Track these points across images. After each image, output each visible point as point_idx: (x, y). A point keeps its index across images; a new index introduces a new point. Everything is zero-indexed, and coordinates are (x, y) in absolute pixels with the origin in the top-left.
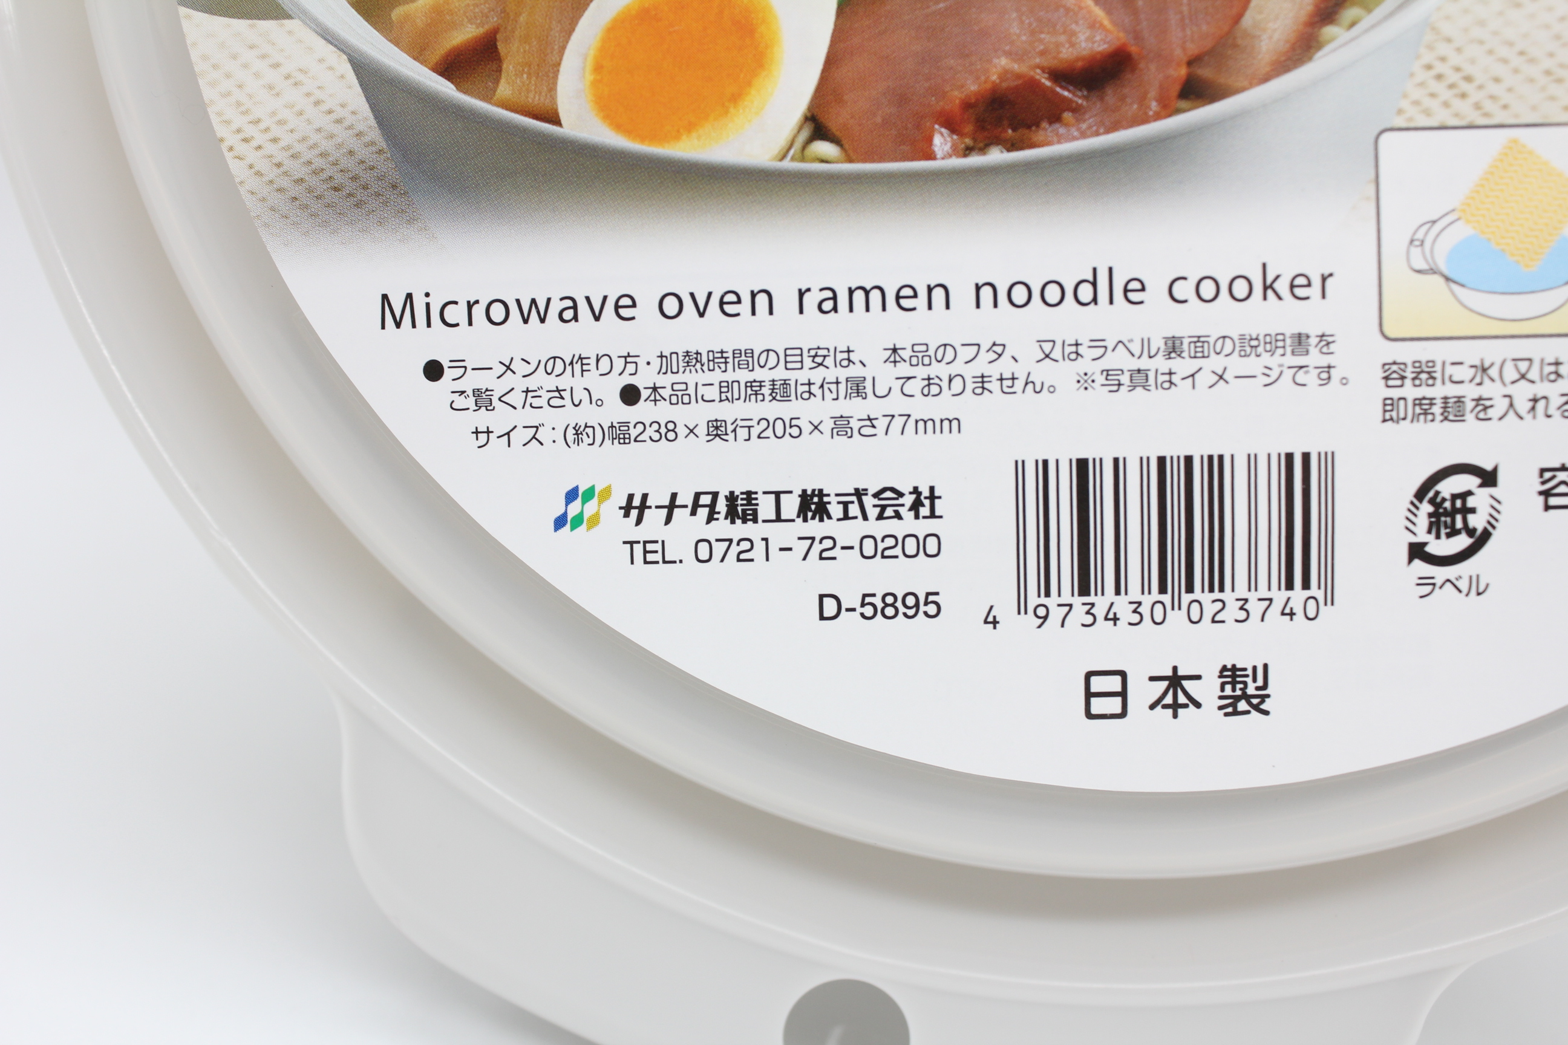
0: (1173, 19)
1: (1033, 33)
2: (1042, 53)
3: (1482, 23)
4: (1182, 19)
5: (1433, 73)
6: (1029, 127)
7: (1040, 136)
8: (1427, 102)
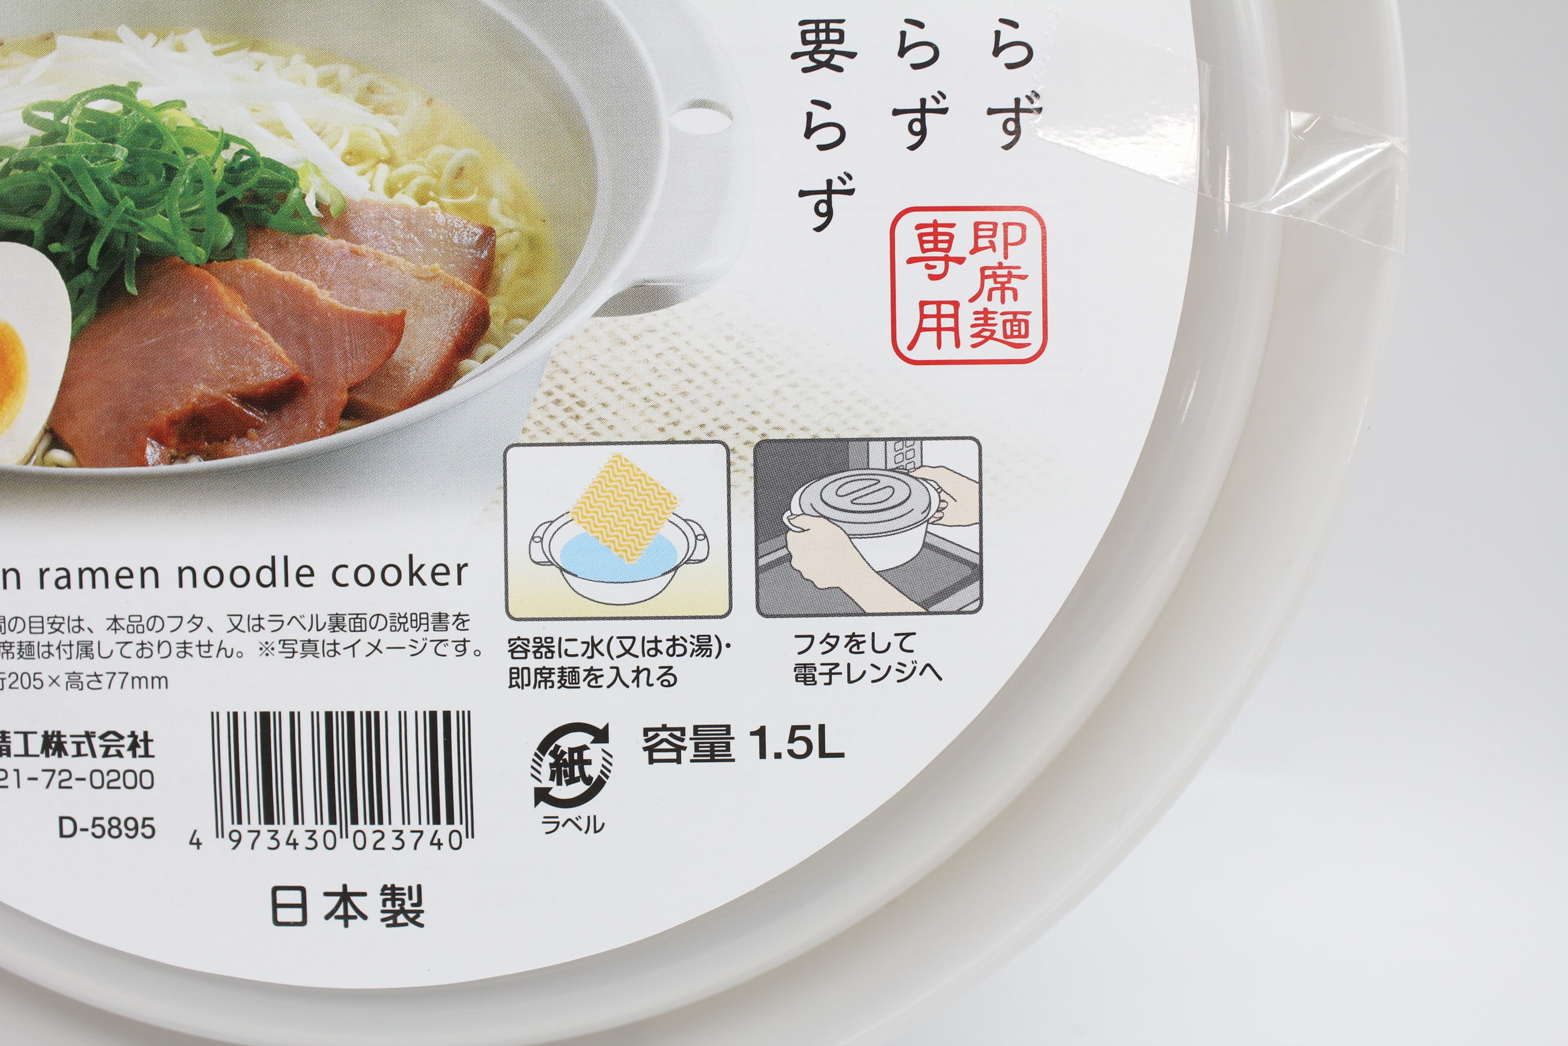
0: (338, 353)
1: (225, 364)
2: (233, 380)
3: (593, 358)
4: (345, 354)
5: (552, 398)
6: (222, 441)
7: (230, 448)
8: (547, 422)
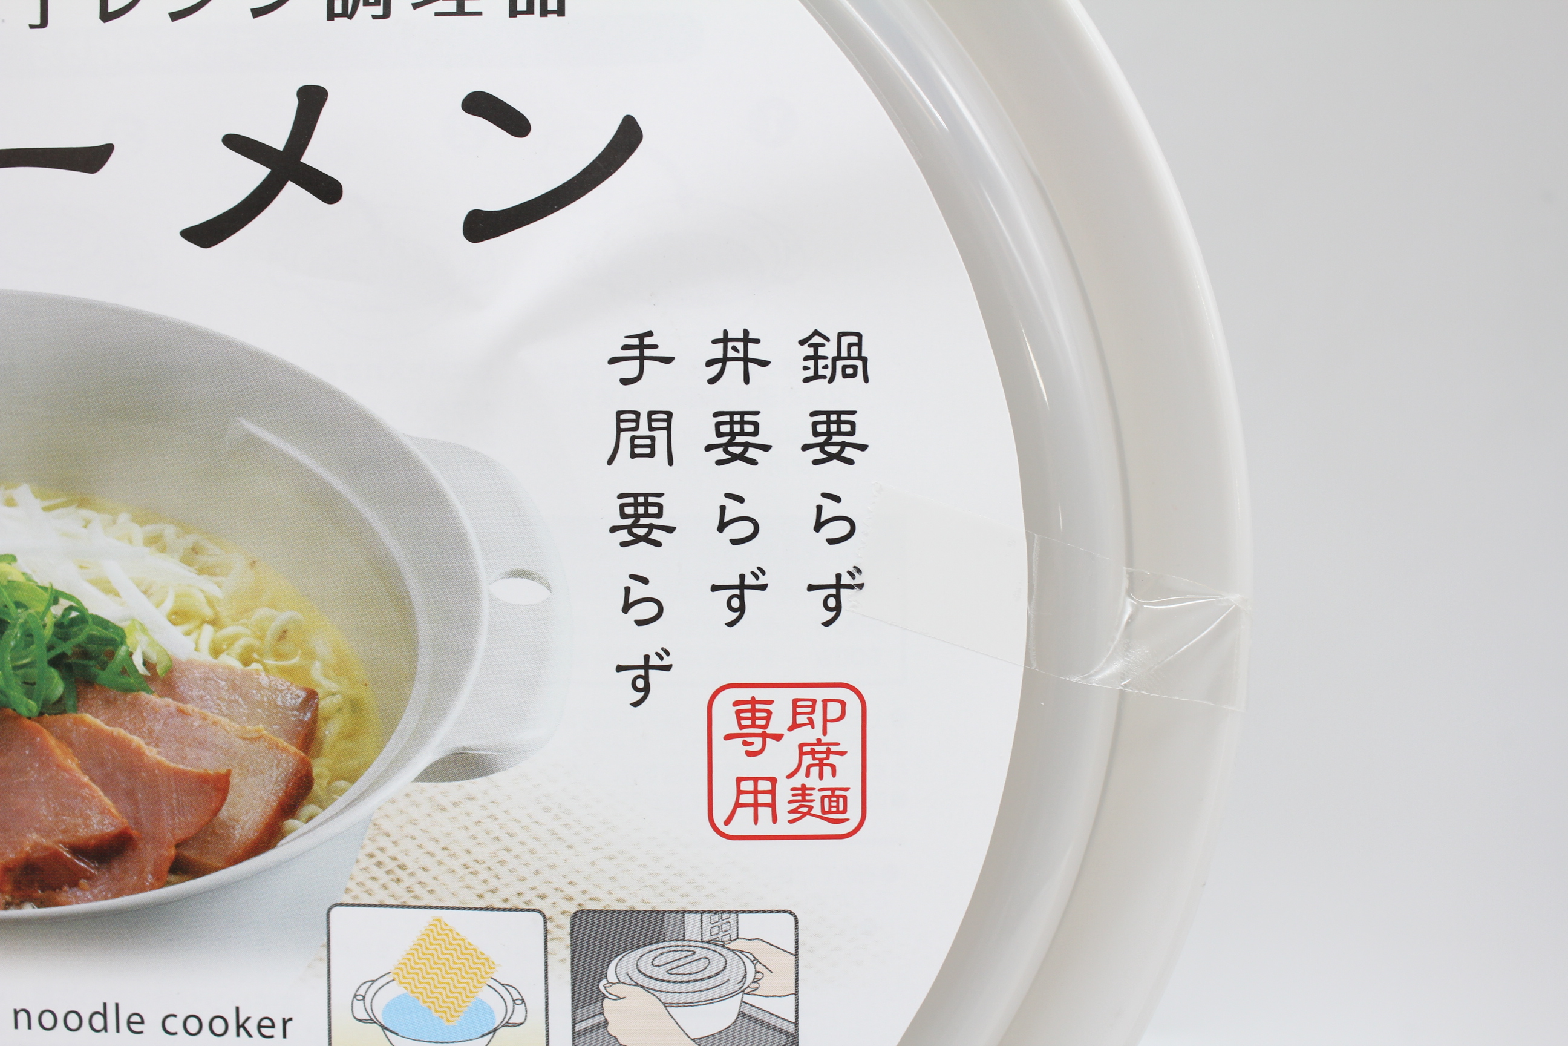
0: (166, 810)
1: (57, 815)
2: (64, 831)
3: (414, 822)
4: (172, 811)
5: (374, 860)
6: (54, 890)
7: (62, 897)
8: (370, 884)
